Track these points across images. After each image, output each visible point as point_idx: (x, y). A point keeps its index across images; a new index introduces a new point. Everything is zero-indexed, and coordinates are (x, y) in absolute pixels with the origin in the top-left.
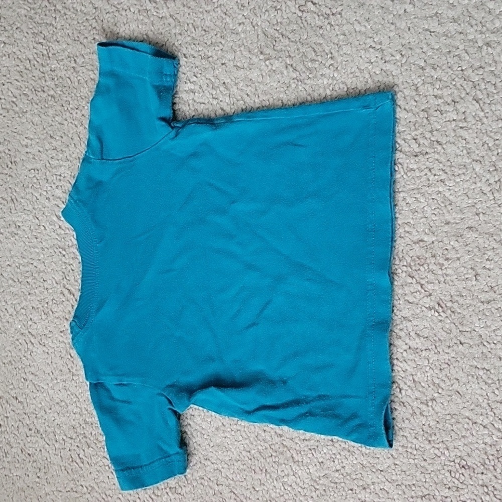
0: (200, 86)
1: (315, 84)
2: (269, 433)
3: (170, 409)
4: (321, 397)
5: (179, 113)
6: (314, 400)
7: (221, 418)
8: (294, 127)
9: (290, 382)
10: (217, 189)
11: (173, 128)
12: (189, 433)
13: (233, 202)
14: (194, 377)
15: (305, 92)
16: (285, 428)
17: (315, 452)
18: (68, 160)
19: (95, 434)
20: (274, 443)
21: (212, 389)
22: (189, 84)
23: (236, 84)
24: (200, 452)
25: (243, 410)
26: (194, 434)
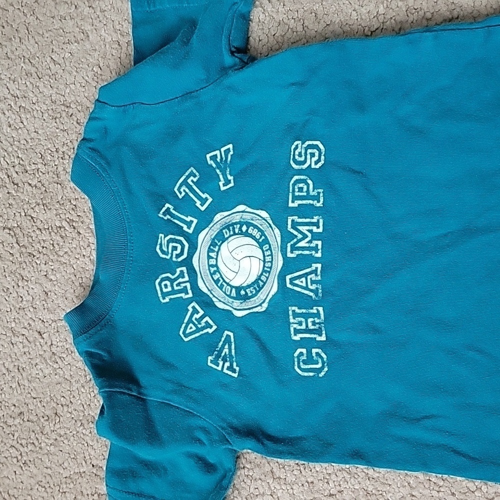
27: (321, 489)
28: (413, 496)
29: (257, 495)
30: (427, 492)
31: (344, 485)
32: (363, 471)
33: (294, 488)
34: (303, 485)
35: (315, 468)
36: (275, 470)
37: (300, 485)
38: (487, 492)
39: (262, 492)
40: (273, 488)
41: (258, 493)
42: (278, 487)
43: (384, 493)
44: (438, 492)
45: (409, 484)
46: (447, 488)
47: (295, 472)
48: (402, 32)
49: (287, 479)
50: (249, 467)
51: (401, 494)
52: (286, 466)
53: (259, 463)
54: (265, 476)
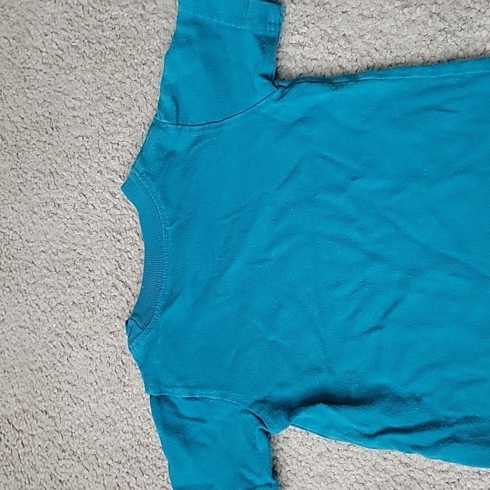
0: (312, 38)
1: (470, 37)
2: (391, 462)
3: (261, 430)
4: (468, 419)
5: (282, 71)
6: (459, 421)
7: (326, 442)
8: (440, 88)
9: (426, 400)
10: (332, 161)
11: (277, 87)
12: (281, 460)
13: (354, 179)
14: (294, 391)
15: (456, 46)
16: (415, 456)
17: (456, 487)
18: (130, 126)
19: (152, 458)
20: (398, 474)
21: (321, 407)
22: (297, 36)
23: (362, 37)
24: (295, 483)
25: (361, 433)
26: (288, 461)
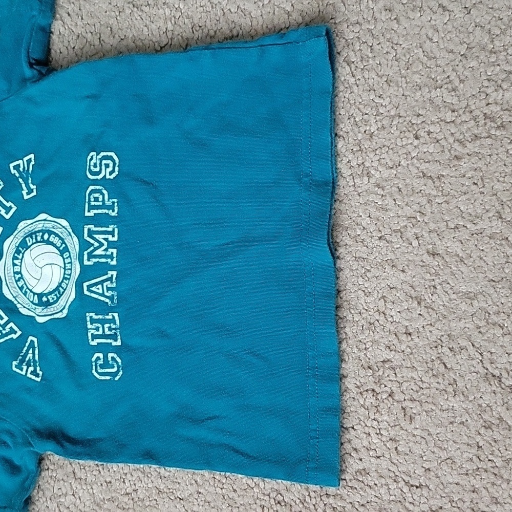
27: (118, 488)
28: (200, 493)
29: (60, 496)
30: (212, 489)
31: (139, 484)
32: (156, 471)
33: (94, 487)
34: (101, 485)
35: (112, 468)
36: (76, 471)
37: (99, 484)
38: (264, 488)
39: (64, 492)
40: (75, 489)
41: (61, 494)
42: (79, 487)
43: (174, 490)
44: (221, 489)
45: (196, 481)
46: (230, 485)
47: (95, 473)
48: (189, 48)
49: (87, 480)
50: (53, 468)
51: (189, 492)
52: (86, 467)
53: (62, 464)
54: (68, 477)
